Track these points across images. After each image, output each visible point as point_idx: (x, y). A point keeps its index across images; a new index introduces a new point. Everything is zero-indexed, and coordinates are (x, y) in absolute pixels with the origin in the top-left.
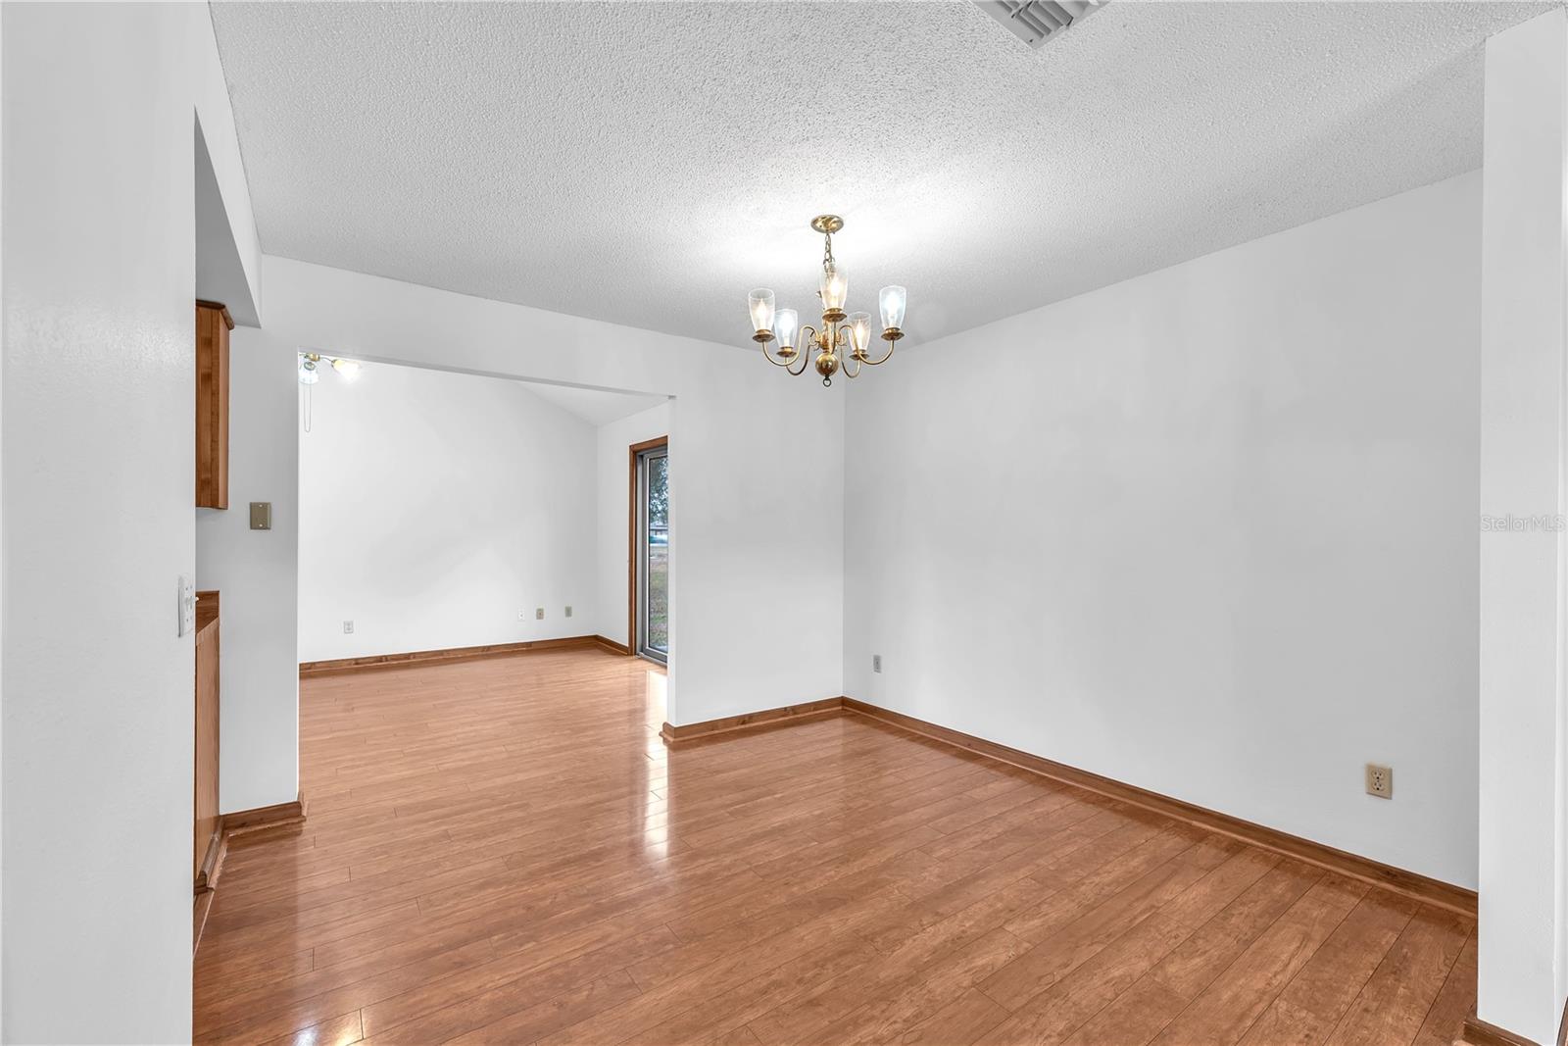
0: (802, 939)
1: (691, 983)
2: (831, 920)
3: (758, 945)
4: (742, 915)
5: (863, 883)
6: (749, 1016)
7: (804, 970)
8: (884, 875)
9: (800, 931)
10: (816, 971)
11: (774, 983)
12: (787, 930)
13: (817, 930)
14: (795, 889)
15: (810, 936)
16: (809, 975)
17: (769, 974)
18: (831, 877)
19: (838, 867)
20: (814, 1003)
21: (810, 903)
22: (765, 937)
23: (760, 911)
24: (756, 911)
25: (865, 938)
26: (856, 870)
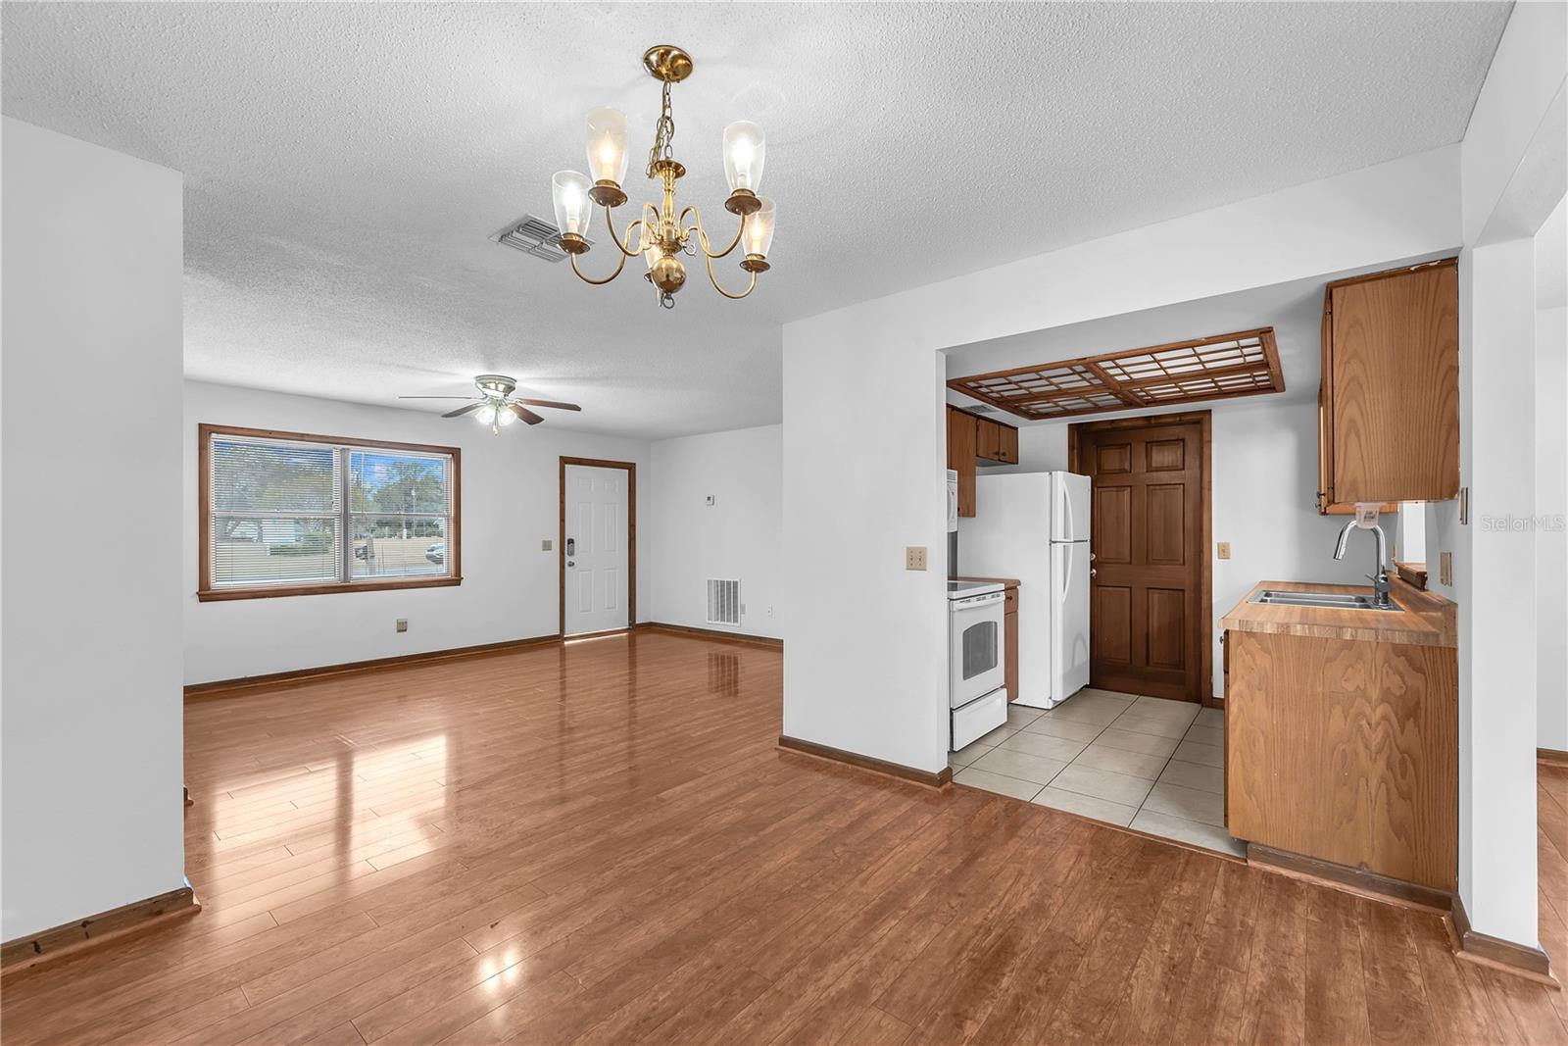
0: (691, 909)
1: (769, 866)
2: (663, 931)
3: (729, 898)
4: (756, 921)
5: (620, 988)
6: (719, 856)
7: (685, 886)
8: (587, 1005)
9: (694, 915)
10: (675, 887)
11: (709, 875)
12: (707, 914)
13: (676, 919)
14: (707, 962)
15: (683, 912)
16: (681, 884)
17: (714, 880)
18: (663, 989)
19: (654, 1009)
20: (674, 869)
21: (687, 947)
22: (726, 905)
23: (740, 929)
24: (742, 928)
25: (630, 919)
26: (627, 1008)
